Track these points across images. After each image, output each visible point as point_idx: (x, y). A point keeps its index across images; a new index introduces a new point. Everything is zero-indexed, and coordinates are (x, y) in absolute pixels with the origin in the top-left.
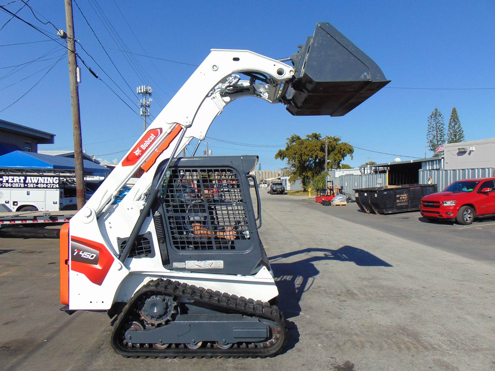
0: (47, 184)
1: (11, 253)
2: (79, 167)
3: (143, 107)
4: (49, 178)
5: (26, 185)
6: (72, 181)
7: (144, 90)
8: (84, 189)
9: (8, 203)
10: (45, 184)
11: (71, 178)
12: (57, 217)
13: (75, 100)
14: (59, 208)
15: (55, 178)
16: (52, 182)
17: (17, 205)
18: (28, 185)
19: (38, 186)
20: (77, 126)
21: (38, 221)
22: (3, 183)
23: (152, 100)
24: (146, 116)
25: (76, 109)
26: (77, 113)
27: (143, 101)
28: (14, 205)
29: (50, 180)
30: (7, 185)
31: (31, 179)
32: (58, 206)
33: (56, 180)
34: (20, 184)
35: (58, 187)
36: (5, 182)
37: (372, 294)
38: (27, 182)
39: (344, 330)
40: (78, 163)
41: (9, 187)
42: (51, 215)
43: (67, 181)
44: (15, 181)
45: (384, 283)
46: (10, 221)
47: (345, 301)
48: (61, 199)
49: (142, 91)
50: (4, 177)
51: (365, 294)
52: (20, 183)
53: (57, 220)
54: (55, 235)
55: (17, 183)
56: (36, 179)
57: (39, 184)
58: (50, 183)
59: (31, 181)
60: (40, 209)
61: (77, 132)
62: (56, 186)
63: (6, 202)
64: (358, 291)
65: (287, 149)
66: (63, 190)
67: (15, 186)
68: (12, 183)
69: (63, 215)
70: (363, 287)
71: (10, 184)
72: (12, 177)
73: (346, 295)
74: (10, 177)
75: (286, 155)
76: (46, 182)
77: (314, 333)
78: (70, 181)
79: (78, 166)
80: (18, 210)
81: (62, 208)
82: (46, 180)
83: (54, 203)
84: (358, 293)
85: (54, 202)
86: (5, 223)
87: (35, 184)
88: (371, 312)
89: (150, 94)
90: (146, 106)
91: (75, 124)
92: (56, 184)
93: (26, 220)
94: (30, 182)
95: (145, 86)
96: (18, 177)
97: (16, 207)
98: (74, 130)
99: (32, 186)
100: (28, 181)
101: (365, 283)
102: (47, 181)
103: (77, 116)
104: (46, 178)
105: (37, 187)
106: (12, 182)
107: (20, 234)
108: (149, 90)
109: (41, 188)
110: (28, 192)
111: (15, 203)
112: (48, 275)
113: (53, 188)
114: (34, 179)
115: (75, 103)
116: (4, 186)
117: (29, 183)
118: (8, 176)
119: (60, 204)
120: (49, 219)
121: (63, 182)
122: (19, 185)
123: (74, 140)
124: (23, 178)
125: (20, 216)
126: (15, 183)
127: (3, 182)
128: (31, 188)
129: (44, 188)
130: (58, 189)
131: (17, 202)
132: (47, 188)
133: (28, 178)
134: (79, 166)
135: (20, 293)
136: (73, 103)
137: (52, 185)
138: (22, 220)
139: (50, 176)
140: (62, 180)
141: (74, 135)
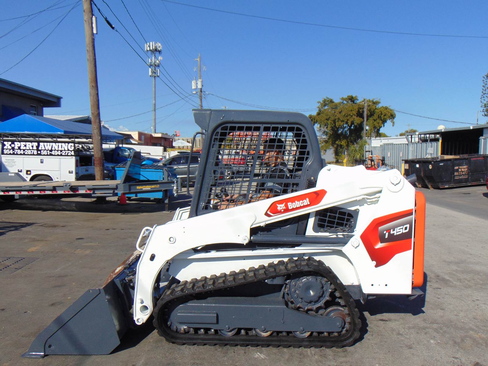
0: (61, 151)
1: (33, 227)
2: (97, 132)
3: (152, 67)
4: (63, 144)
5: (39, 152)
6: (88, 147)
7: (152, 47)
8: (102, 157)
9: (21, 171)
10: (59, 151)
11: (86, 145)
12: (78, 188)
13: (91, 54)
14: (76, 178)
15: (70, 144)
16: (66, 149)
17: (30, 174)
18: (42, 152)
19: (52, 153)
20: (94, 85)
21: (58, 191)
22: (15, 150)
23: (162, 59)
24: (155, 76)
25: (93, 65)
26: (93, 70)
27: (152, 60)
28: (27, 174)
29: (65, 146)
30: (19, 152)
31: (44, 145)
32: (73, 176)
33: (71, 147)
34: (33, 151)
35: (73, 154)
36: (17, 148)
37: (469, 281)
38: (40, 148)
39: (454, 323)
40: (95, 127)
41: (21, 154)
42: (72, 185)
43: (83, 147)
44: (28, 148)
45: (478, 268)
46: (28, 191)
47: (440, 289)
48: (77, 168)
49: (151, 49)
50: (15, 143)
51: (460, 280)
52: (33, 149)
53: (78, 190)
54: (75, 208)
55: (30, 149)
56: (50, 145)
57: (53, 151)
58: (65, 150)
59: (45, 147)
60: (55, 179)
61: (94, 92)
62: (71, 154)
63: (19, 171)
64: (450, 277)
65: (319, 114)
66: (78, 158)
67: (28, 153)
68: (24, 150)
69: (85, 186)
70: (454, 273)
71: (22, 151)
72: (24, 143)
73: (437, 281)
74: (22, 143)
75: (317, 121)
76: (60, 149)
77: (418, 327)
78: (85, 147)
79: (95, 130)
80: (32, 179)
81: (78, 178)
82: (60, 147)
83: (69, 173)
84: (451, 279)
85: (69, 171)
86: (23, 193)
87: (48, 151)
88: (477, 302)
89: (160, 52)
90: (155, 65)
91: (91, 82)
92: (71, 151)
93: (44, 190)
94: (44, 149)
95: (154, 42)
96: (30, 143)
97: (30, 177)
98: (90, 89)
99: (45, 153)
100: (42, 148)
101: (454, 267)
102: (62, 148)
103: (94, 73)
104: (60, 144)
105: (51, 155)
106: (25, 148)
107: (37, 206)
108: (159, 47)
109: (55, 155)
110: (41, 160)
111: (28, 172)
112: (79, 251)
113: (68, 155)
114: (47, 145)
115: (92, 58)
116: (16, 153)
117: (42, 150)
118: (20, 142)
119: (77, 173)
120: (69, 190)
121: (78, 149)
122: (31, 152)
123: (91, 101)
124: (36, 144)
125: (38, 186)
126: (28, 150)
127: (15, 148)
128: (44, 155)
129: (58, 155)
130: (74, 157)
131: (30, 171)
132: (61, 155)
133: (41, 144)
134: (97, 130)
135: (57, 271)
136: (89, 58)
137: (67, 152)
138: (40, 190)
139: (65, 142)
140: (78, 146)
141: (91, 95)
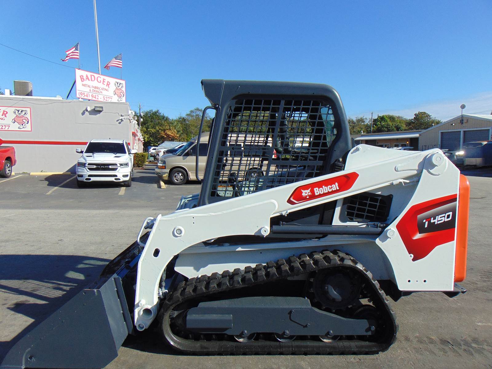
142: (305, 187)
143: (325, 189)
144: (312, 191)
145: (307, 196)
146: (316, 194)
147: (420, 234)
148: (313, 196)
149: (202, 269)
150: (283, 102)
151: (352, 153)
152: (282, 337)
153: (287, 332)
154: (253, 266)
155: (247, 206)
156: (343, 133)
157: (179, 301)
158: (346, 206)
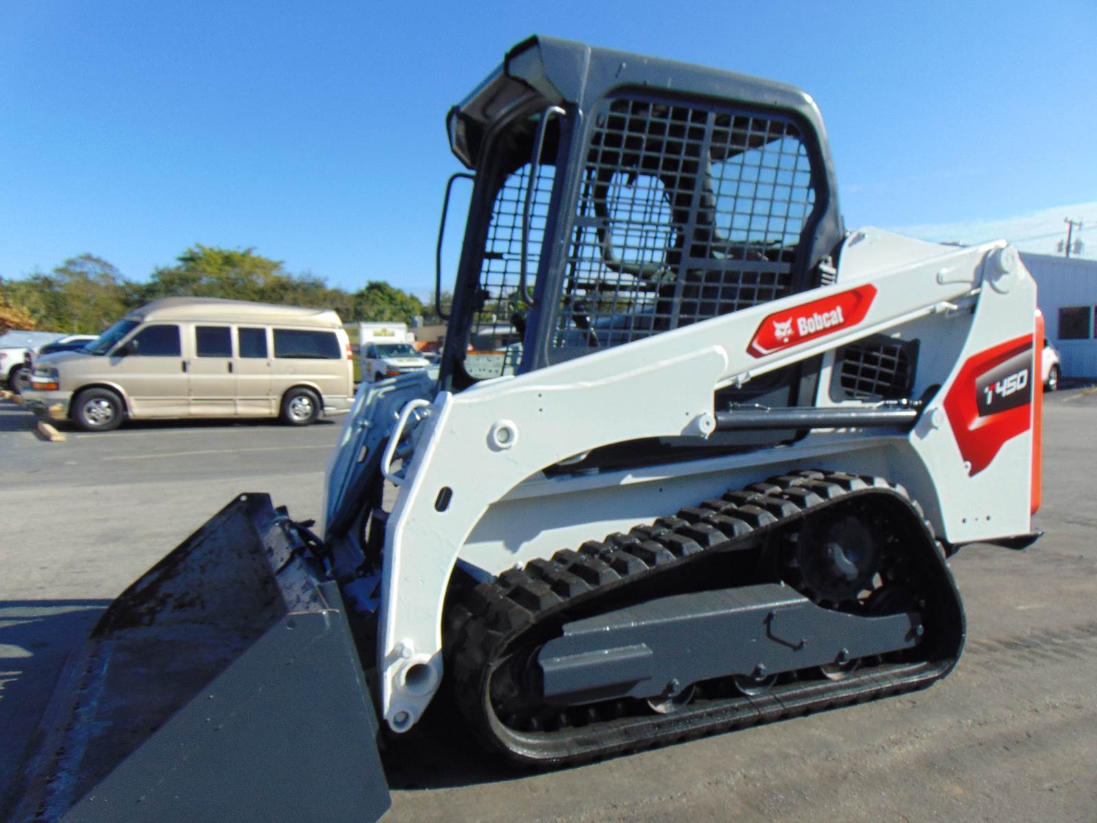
142: (781, 316)
143: (818, 321)
144: (794, 326)
145: (783, 338)
146: (803, 333)
147: (981, 415)
148: (796, 339)
149: (525, 546)
150: (712, 117)
151: (850, 245)
152: (749, 682)
153: (762, 666)
154: (649, 522)
155: (665, 363)
156: (831, 200)
157: (527, 622)
158: (841, 365)
